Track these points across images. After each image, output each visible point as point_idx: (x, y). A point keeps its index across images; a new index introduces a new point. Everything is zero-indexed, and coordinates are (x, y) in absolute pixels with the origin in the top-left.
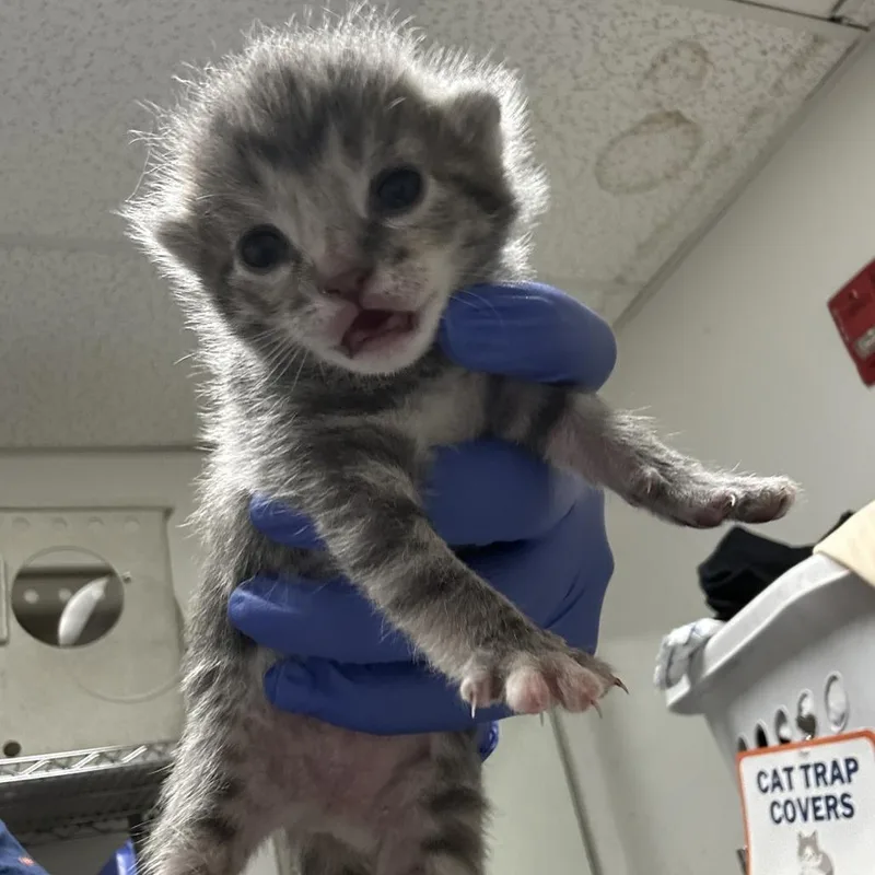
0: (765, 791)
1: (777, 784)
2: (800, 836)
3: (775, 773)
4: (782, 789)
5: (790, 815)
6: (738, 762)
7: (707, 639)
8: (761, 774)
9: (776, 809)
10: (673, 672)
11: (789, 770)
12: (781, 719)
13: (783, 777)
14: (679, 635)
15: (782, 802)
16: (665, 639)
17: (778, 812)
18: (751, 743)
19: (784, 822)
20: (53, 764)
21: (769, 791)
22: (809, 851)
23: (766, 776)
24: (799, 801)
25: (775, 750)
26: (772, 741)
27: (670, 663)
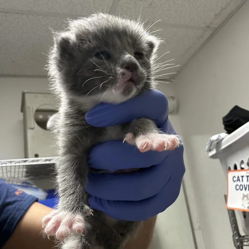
0: (235, 181)
1: (239, 180)
2: (243, 194)
3: (238, 177)
4: (240, 181)
5: (241, 188)
6: (228, 173)
7: (223, 139)
8: (234, 177)
9: (237, 186)
10: (211, 148)
11: (242, 177)
12: (242, 162)
13: (241, 178)
14: (214, 137)
15: (239, 185)
16: (210, 138)
17: (238, 187)
18: (232, 168)
19: (239, 190)
20: (46, 160)
21: (236, 181)
22: (245, 198)
23: (235, 177)
24: (244, 185)
25: (239, 171)
26: (239, 168)
27: (211, 145)
